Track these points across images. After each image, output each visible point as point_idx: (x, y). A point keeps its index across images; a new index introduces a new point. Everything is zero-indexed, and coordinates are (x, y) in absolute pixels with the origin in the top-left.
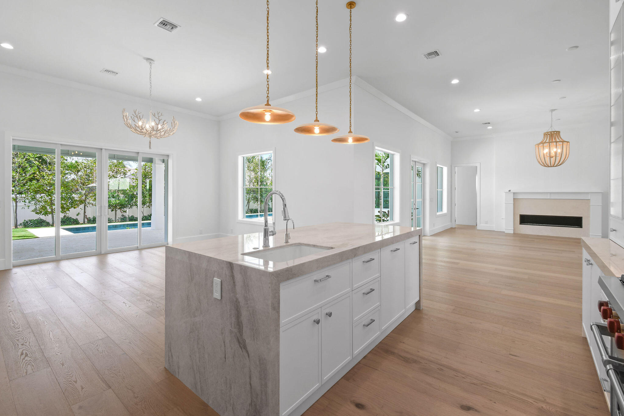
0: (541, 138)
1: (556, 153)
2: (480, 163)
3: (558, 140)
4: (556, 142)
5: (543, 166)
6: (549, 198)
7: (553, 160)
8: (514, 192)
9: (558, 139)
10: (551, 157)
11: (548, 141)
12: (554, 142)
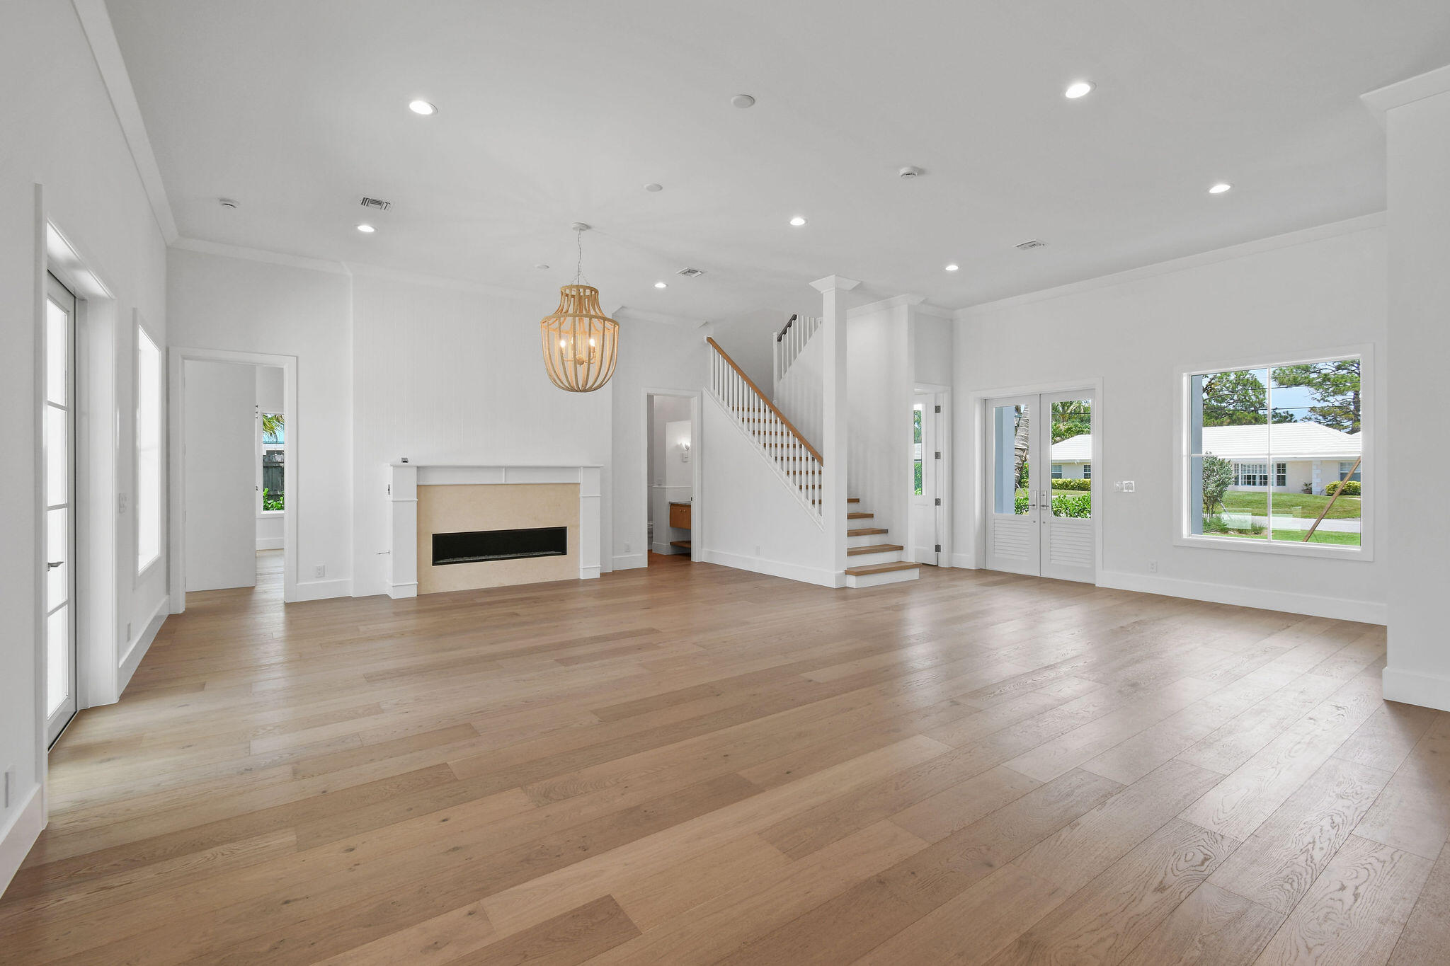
0: (554, 303)
1: (590, 351)
2: (297, 357)
3: (592, 312)
4: (591, 317)
5: (562, 388)
6: (503, 482)
7: (582, 370)
8: (419, 465)
9: (594, 309)
10: (578, 362)
11: (571, 311)
12: (586, 316)
